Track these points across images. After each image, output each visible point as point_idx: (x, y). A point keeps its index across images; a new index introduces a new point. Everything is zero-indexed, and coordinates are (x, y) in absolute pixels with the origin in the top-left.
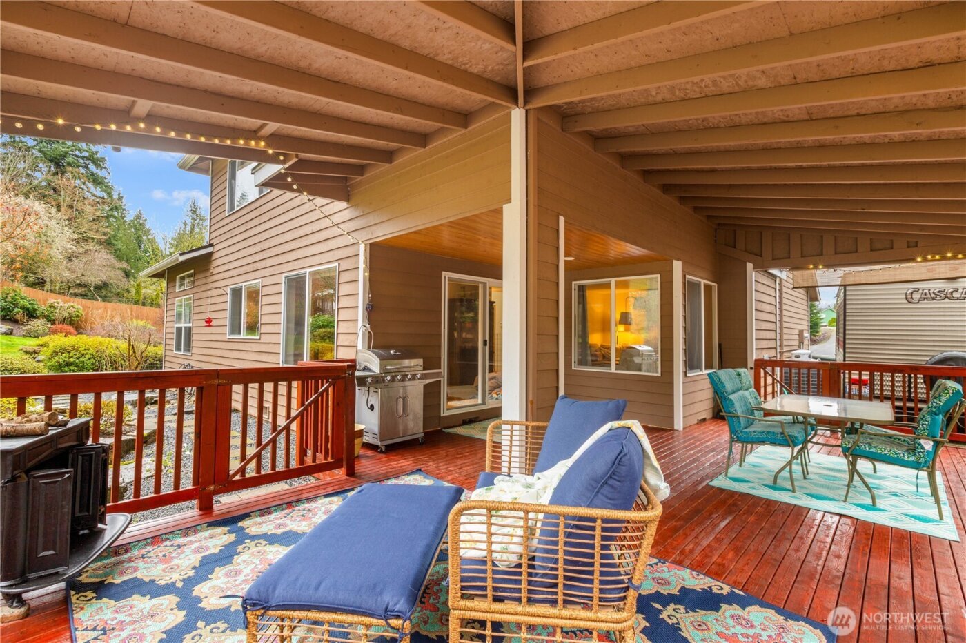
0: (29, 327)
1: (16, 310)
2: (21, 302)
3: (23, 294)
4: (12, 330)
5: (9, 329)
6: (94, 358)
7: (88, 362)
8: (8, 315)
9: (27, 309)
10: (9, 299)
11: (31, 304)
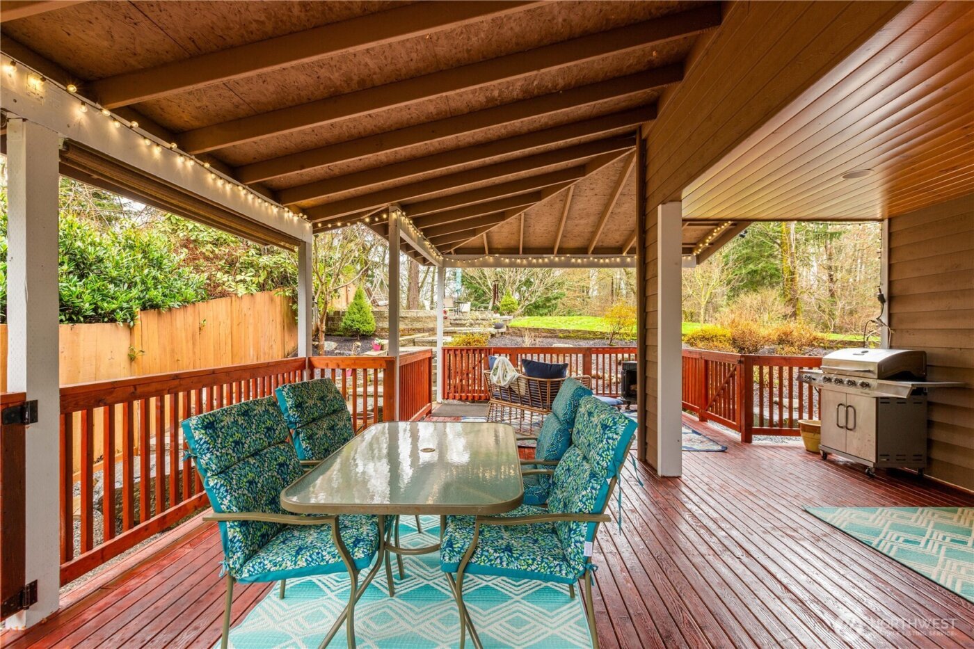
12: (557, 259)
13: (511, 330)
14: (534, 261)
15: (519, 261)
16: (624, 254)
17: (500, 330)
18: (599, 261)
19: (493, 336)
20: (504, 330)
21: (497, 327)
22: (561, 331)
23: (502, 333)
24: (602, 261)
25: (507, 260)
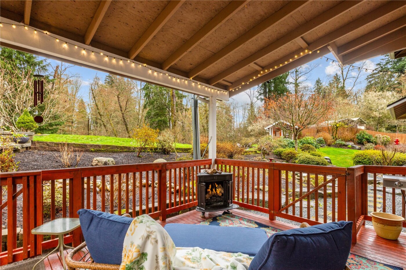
0: (366, 146)
1: (364, 140)
2: (365, 136)
3: (367, 133)
4: (360, 148)
5: (359, 147)
6: (370, 160)
7: (367, 162)
8: (361, 142)
9: (368, 139)
10: (362, 136)
11: (370, 137)
12: (133, 65)
13: (38, 145)
14: (106, 59)
15: (84, 52)
16: (191, 79)
17: (25, 145)
18: (172, 79)
19: (16, 150)
20: (29, 144)
21: (23, 141)
22: (91, 146)
23: (27, 148)
24: (174, 79)
25: (65, 46)
